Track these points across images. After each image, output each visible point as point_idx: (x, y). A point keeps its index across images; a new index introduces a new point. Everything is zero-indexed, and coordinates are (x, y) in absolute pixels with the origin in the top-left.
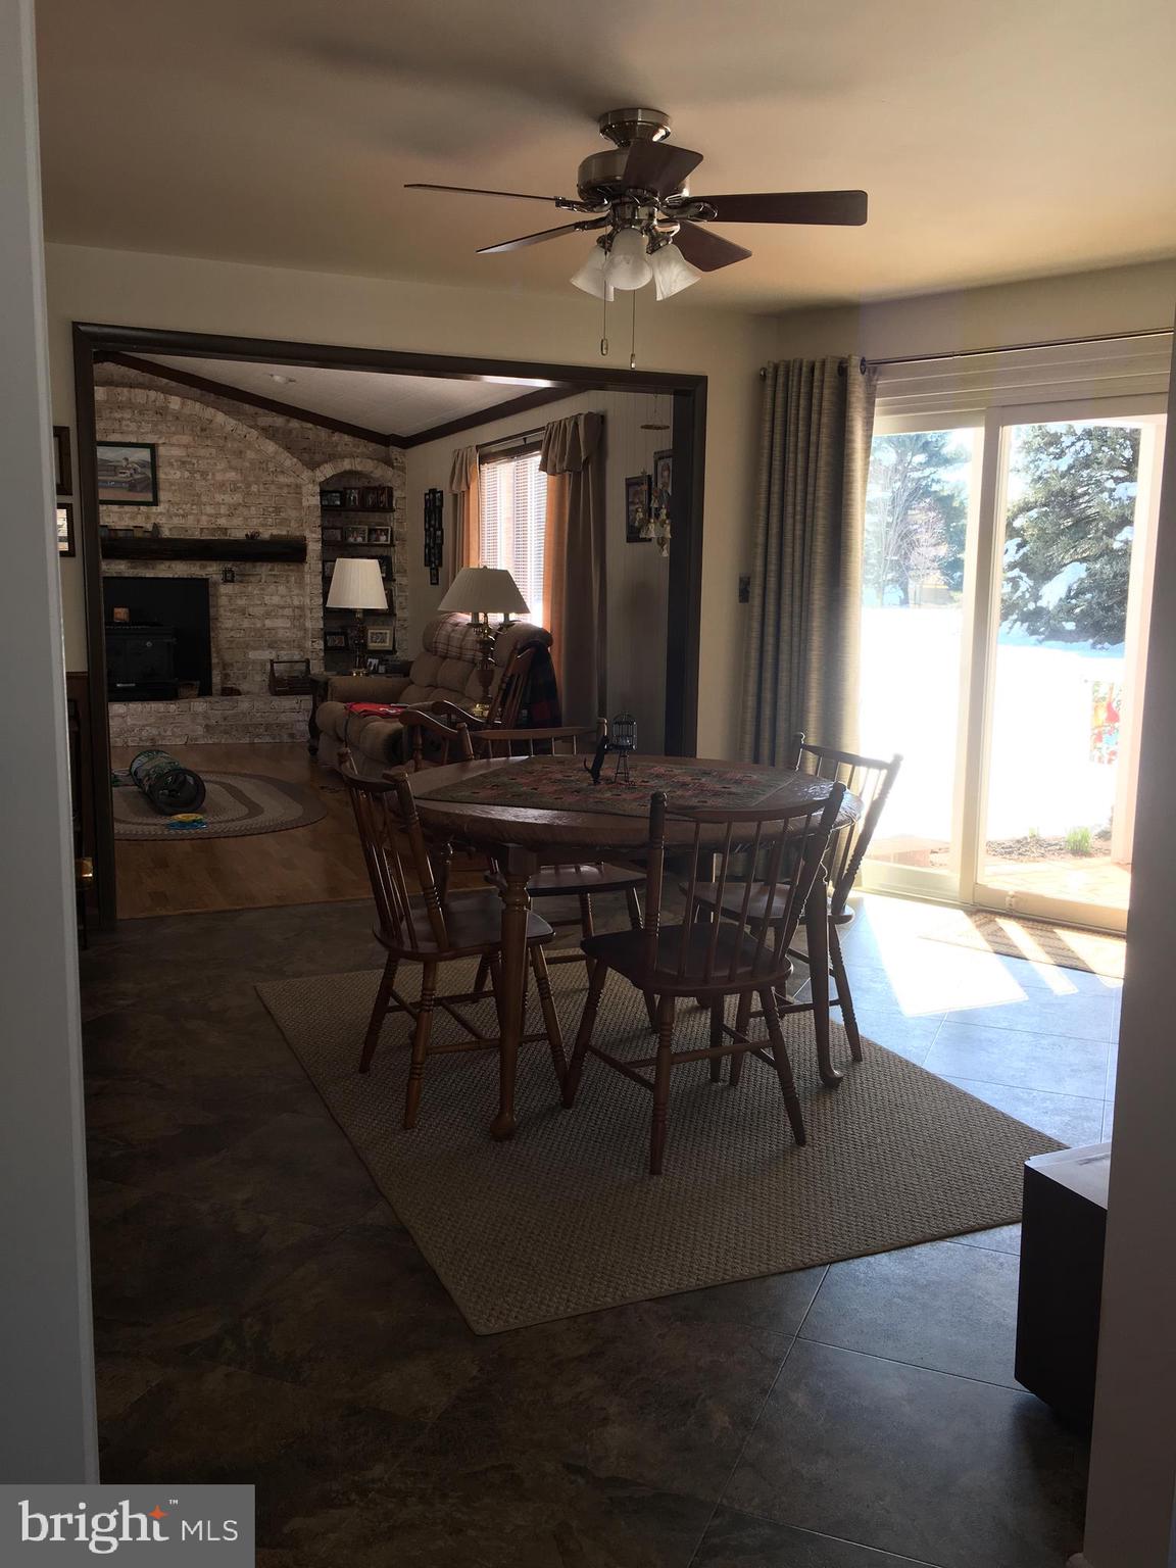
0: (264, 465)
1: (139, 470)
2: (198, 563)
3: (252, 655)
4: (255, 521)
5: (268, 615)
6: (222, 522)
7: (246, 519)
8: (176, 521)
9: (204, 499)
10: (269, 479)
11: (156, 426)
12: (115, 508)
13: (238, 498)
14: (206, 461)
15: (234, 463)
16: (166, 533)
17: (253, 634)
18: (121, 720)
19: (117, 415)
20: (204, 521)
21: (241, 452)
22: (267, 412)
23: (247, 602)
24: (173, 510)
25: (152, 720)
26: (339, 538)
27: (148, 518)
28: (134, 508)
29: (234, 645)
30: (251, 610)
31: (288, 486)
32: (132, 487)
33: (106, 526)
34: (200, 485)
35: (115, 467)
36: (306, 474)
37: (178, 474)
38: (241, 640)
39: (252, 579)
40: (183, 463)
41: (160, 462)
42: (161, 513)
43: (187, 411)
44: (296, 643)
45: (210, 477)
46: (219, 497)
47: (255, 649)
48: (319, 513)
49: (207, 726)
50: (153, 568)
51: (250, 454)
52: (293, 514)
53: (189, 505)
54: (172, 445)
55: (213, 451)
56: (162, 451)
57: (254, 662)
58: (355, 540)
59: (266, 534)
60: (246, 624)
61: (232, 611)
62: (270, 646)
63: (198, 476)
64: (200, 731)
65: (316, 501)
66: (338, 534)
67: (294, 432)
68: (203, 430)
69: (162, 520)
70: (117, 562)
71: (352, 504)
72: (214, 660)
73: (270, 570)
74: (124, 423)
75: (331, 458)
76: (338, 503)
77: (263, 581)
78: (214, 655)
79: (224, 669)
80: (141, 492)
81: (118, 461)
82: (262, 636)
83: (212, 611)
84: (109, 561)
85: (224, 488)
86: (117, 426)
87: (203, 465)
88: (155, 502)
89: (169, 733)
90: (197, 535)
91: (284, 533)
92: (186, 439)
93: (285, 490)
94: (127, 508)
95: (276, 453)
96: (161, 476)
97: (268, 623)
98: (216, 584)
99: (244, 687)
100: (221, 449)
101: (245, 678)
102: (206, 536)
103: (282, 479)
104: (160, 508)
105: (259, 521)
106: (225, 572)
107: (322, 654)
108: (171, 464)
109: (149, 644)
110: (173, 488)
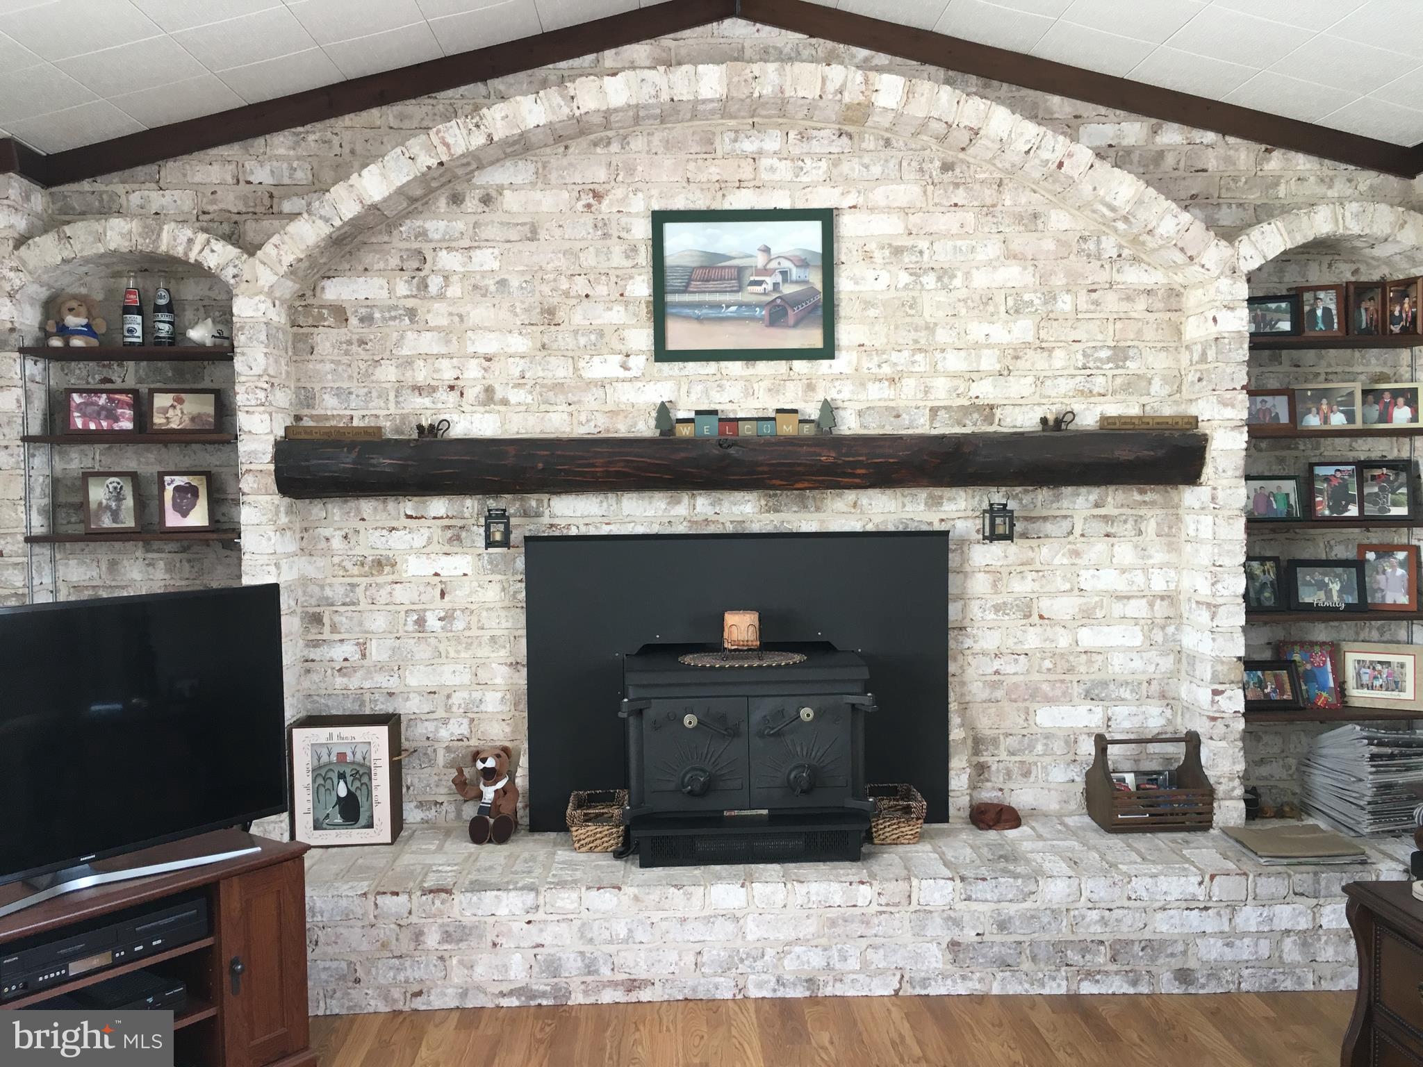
0: (1091, 245)
1: (795, 273)
2: (922, 494)
3: (1046, 717)
4: (1065, 386)
5: (1087, 617)
6: (985, 391)
7: (1039, 381)
8: (877, 393)
9: (942, 336)
10: (1103, 277)
11: (837, 163)
12: (735, 367)
13: (1023, 329)
14: (950, 243)
15: (1018, 243)
16: (849, 424)
17: (1047, 664)
18: (730, 927)
19: (749, 146)
20: (941, 392)
21: (1035, 216)
22: (1102, 110)
23: (1036, 586)
24: (870, 364)
25: (810, 928)
26: (1284, 418)
27: (810, 387)
28: (780, 366)
29: (999, 694)
30: (1045, 606)
31: (1149, 292)
32: (778, 313)
33: (715, 412)
34: (933, 303)
35: (740, 270)
36: (1215, 253)
37: (885, 278)
38: (1020, 678)
39: (1049, 527)
40: (898, 251)
41: (843, 251)
42: (841, 376)
43: (918, 109)
44: (1155, 687)
45: (957, 282)
46: (977, 330)
47: (1049, 700)
48: (1244, 353)
49: (954, 945)
50: (818, 509)
51: (1059, 220)
52: (1160, 362)
53: (906, 354)
54: (872, 210)
55: (969, 217)
56: (847, 226)
57: (1048, 736)
58: (1326, 420)
59: (1088, 418)
60: (1033, 639)
61: (997, 608)
62: (1090, 696)
63: (930, 280)
64: (935, 958)
65: (1239, 322)
66: (1280, 408)
67: (1170, 160)
68: (947, 167)
69: (841, 393)
70: (738, 495)
71: (1321, 326)
72: (956, 733)
73: (1097, 506)
74: (765, 162)
75: (1262, 213)
76: (1285, 326)
77: (1077, 531)
78: (955, 720)
79: (976, 752)
80: (795, 325)
81: (751, 256)
82: (1070, 670)
83: (954, 610)
84: (717, 494)
85: (991, 308)
86: (746, 172)
87: (943, 254)
88: (828, 351)
89: (853, 964)
90: (922, 426)
91: (1134, 411)
92: (907, 192)
93: (1141, 303)
94: (763, 367)
95: (1139, 202)
96: (844, 284)
97: (1088, 638)
98: (963, 542)
99: (1021, 797)
100: (988, 210)
101: (1027, 774)
102: (944, 427)
103: (1134, 276)
104: (843, 362)
105: (1072, 383)
106: (993, 512)
107: (1240, 724)
108: (868, 257)
109: (806, 713)
110: (872, 313)
